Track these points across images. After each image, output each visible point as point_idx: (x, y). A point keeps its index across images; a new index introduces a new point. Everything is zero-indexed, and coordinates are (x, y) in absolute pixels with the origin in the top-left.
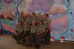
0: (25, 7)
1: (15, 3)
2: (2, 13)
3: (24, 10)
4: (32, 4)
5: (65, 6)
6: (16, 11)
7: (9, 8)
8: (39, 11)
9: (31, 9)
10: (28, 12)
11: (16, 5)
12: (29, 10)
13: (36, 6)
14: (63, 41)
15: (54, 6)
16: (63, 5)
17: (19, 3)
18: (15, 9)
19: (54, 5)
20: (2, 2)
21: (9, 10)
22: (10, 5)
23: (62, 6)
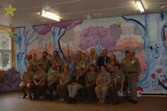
0: (72, 40)
1: (54, 34)
2: (30, 52)
3: (71, 45)
4: (86, 35)
5: (140, 37)
6: (57, 47)
7: (44, 42)
8: (97, 46)
9: (84, 43)
10: (79, 49)
11: (57, 38)
12: (81, 46)
13: (92, 38)
14: (140, 95)
15: (122, 37)
16: (137, 34)
17: (61, 34)
18: (55, 43)
19: (122, 35)
20: (30, 33)
21: (44, 46)
22: (45, 36)
23: (136, 37)
